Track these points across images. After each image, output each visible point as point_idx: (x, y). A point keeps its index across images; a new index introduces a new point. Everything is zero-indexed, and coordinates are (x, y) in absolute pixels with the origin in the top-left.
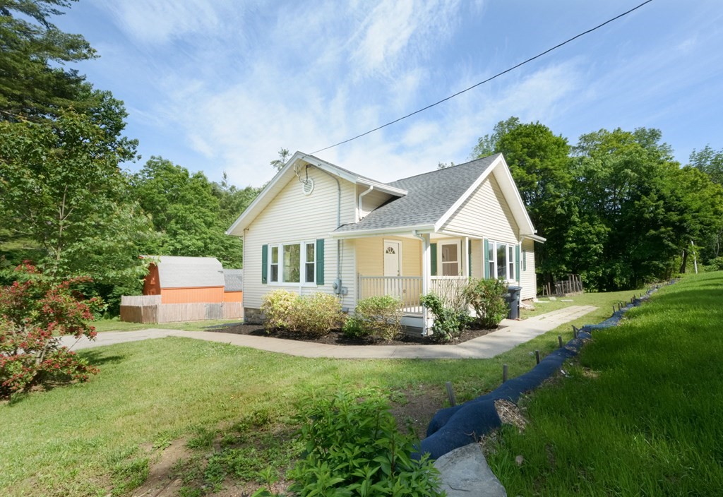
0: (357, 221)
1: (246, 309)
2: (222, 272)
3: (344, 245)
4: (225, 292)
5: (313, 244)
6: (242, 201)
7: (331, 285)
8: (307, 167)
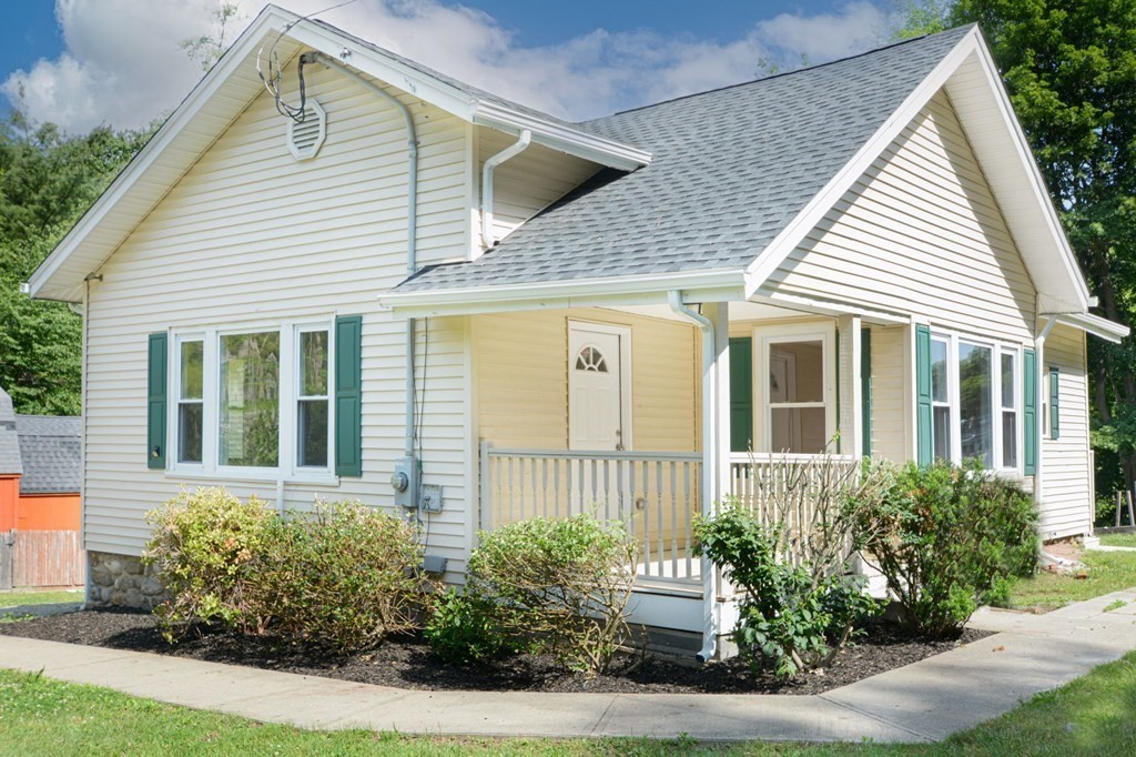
0: (476, 253)
1: (94, 558)
2: (12, 426)
3: (432, 337)
4: (22, 496)
5: (325, 334)
6: (79, 180)
7: (388, 479)
8: (303, 61)
